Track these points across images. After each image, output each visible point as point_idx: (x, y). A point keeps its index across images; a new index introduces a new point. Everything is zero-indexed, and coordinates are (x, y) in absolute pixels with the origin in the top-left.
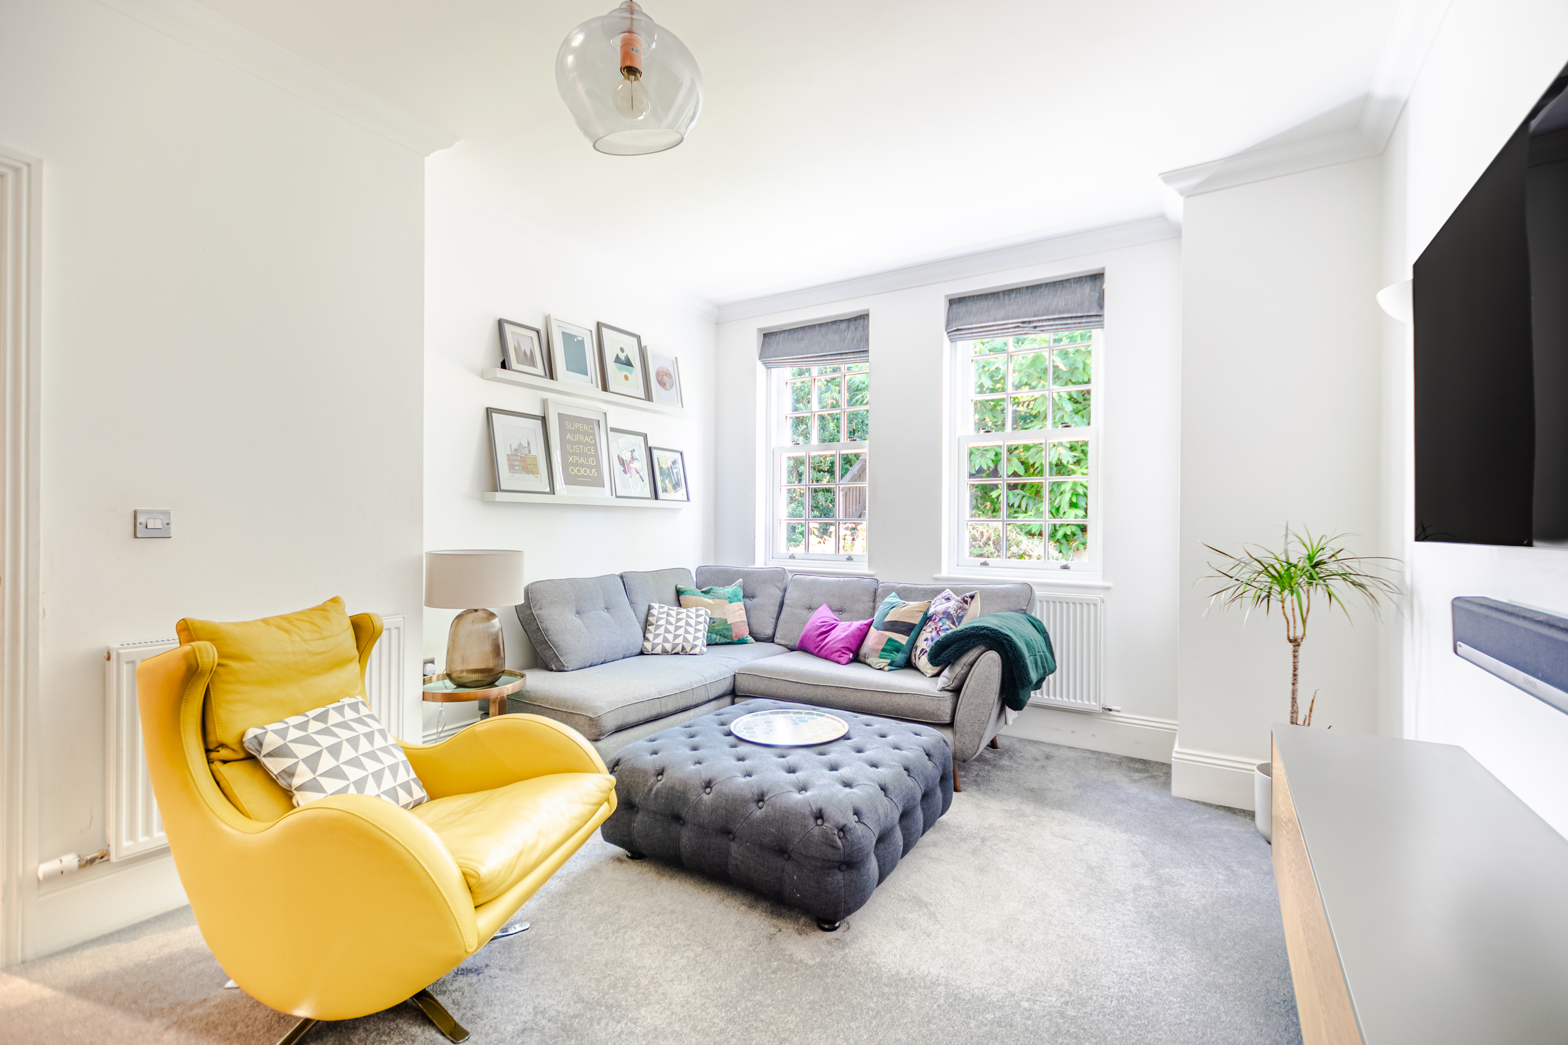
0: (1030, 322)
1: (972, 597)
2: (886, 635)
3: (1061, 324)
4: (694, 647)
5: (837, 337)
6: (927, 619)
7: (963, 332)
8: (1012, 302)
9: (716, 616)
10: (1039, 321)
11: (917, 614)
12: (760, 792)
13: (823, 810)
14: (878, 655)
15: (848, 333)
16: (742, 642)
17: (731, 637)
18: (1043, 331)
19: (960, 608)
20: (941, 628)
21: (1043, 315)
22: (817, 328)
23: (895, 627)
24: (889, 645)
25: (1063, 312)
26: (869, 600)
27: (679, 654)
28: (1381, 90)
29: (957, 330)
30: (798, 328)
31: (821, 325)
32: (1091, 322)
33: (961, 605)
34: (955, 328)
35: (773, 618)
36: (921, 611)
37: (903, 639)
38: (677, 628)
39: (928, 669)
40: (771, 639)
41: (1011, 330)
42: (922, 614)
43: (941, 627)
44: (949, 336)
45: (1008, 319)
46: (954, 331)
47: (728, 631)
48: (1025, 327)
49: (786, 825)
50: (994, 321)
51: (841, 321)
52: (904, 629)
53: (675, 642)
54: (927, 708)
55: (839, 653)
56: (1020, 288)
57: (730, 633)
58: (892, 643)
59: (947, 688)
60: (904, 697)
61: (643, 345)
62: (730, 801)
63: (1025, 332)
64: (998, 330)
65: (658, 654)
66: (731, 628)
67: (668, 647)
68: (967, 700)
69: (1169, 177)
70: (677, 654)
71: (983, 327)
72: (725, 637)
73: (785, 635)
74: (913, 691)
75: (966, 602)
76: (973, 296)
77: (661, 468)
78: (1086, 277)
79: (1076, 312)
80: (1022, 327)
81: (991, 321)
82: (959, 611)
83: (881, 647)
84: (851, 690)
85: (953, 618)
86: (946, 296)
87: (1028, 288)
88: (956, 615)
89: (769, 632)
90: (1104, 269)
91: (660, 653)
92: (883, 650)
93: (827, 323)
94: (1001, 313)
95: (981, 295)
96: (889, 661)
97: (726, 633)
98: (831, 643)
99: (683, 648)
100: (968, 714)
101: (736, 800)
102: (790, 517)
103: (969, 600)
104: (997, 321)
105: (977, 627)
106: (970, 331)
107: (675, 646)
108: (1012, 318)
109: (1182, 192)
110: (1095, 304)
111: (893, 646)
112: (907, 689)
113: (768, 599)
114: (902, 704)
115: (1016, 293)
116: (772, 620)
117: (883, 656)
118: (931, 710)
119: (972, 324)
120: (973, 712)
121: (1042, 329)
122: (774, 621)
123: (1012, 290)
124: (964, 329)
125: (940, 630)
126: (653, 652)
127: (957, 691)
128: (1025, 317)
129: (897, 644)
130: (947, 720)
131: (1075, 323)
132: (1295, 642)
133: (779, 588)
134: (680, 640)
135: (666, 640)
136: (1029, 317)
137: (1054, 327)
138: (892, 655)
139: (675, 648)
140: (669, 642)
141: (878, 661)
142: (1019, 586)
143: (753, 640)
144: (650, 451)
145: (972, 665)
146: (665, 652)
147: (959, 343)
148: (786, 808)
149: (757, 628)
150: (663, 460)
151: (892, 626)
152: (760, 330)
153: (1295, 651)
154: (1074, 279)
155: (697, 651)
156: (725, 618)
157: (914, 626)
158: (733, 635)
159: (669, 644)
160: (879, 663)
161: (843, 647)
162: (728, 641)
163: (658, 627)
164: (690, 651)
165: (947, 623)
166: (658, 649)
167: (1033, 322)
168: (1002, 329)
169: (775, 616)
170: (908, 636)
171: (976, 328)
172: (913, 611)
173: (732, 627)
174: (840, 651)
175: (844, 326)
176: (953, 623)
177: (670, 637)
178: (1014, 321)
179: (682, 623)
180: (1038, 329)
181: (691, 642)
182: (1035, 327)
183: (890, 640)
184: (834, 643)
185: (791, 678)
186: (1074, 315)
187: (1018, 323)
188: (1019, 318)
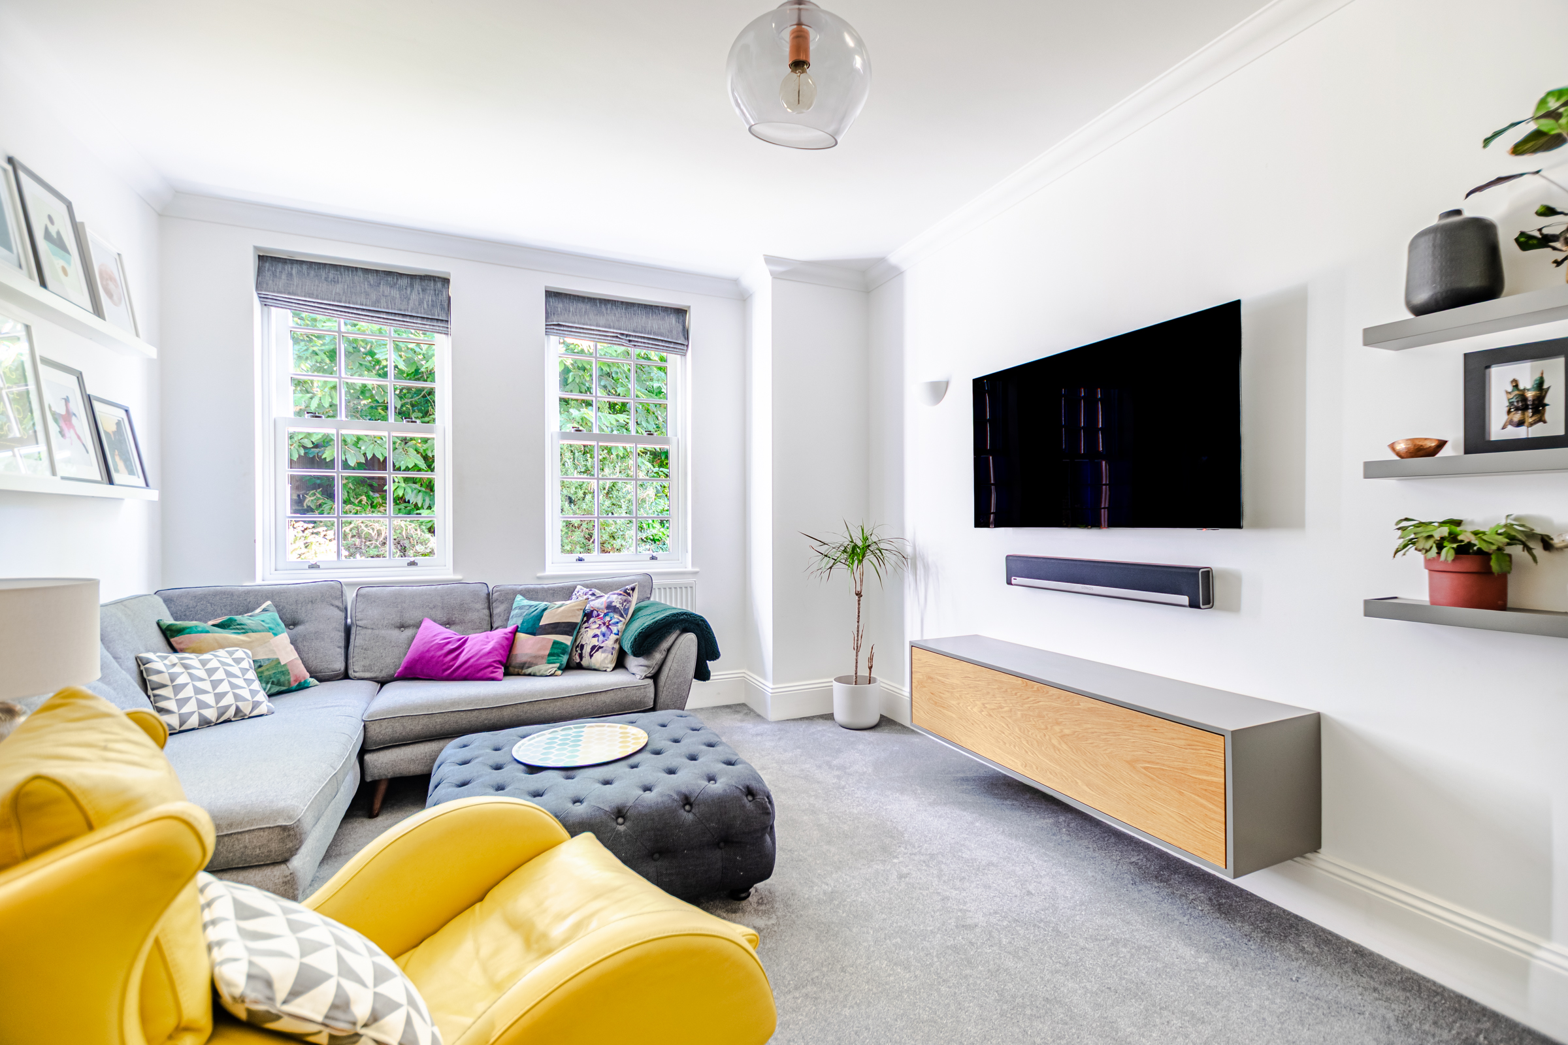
0: (627, 335)
1: (633, 589)
2: (550, 639)
3: (652, 344)
4: (256, 705)
5: (395, 293)
6: (588, 615)
7: (562, 328)
8: (609, 311)
9: (261, 656)
10: (635, 336)
11: (578, 612)
12: (682, 797)
13: (750, 786)
14: (545, 661)
15: (411, 292)
16: (302, 687)
17: (289, 682)
18: (635, 346)
19: (625, 601)
20: (610, 623)
21: (642, 333)
22: (360, 273)
23: (558, 629)
24: (555, 648)
25: (657, 335)
26: (483, 607)
27: (231, 721)
28: (893, 259)
29: (559, 325)
30: (325, 264)
31: (366, 271)
32: (677, 348)
33: (624, 598)
34: (556, 323)
35: (339, 647)
36: (581, 609)
37: (566, 639)
38: (215, 683)
39: (608, 664)
40: (346, 676)
41: (609, 338)
42: (582, 611)
43: (610, 621)
44: (546, 329)
45: (610, 328)
46: (553, 326)
47: (283, 674)
48: (622, 339)
49: (726, 813)
50: (597, 326)
51: (401, 275)
52: (568, 629)
53: (221, 704)
54: (635, 698)
55: (491, 669)
56: (615, 301)
57: (287, 677)
58: (558, 646)
59: (648, 675)
60: (611, 694)
61: (78, 219)
62: (657, 819)
63: (620, 343)
64: (596, 335)
65: (193, 729)
66: (287, 670)
67: (211, 714)
68: (670, 682)
69: (769, 260)
70: (228, 721)
71: (583, 329)
72: (279, 683)
73: (370, 665)
74: (617, 686)
75: (629, 594)
76: (570, 295)
77: (105, 432)
78: (671, 308)
79: (668, 338)
80: (620, 338)
81: (594, 326)
82: (625, 604)
83: (547, 652)
84: (549, 701)
85: (620, 611)
86: (546, 287)
87: (622, 303)
88: (622, 608)
89: (339, 666)
90: (689, 307)
91: (197, 726)
92: (550, 655)
93: (377, 271)
94: (602, 321)
95: (578, 296)
96: (558, 665)
97: (282, 679)
98: (472, 660)
99: (238, 710)
100: (671, 693)
101: (664, 814)
102: (295, 513)
103: (631, 592)
104: (599, 326)
105: (677, 614)
106: (569, 329)
107: (222, 710)
108: (614, 328)
109: (772, 273)
110: (681, 335)
111: (560, 649)
112: (610, 686)
113: (328, 625)
114: (608, 701)
115: (612, 305)
116: (339, 650)
117: (552, 661)
118: (638, 699)
119: (574, 323)
120: (675, 691)
121: (636, 344)
122: (342, 651)
123: (609, 301)
124: (564, 326)
125: (610, 625)
126: (183, 728)
127: (655, 677)
128: (626, 330)
129: (563, 646)
130: (651, 705)
131: (664, 346)
132: (859, 594)
133: (338, 607)
134: (229, 700)
135: (202, 705)
136: (629, 331)
137: (646, 345)
138: (560, 658)
139: (223, 714)
140: (208, 706)
141: (548, 667)
142: (642, 577)
143: (316, 682)
144: (89, 400)
145: (669, 650)
146: (205, 723)
147: (552, 337)
148: (719, 799)
149: (316, 664)
150: (108, 418)
151: (553, 628)
152: (256, 248)
153: (859, 601)
154: (662, 307)
155: (263, 709)
156: (275, 657)
157: (577, 624)
158: (292, 679)
159: (211, 710)
160: (548, 670)
161: (494, 662)
162: (283, 688)
163: (178, 689)
164: (250, 713)
165: (615, 616)
166: (194, 721)
167: (630, 336)
168: (600, 335)
169: (342, 644)
170: (572, 635)
171: (576, 328)
172: (574, 610)
173: (289, 667)
174: (493, 666)
175: (404, 282)
176: (622, 616)
177: (209, 699)
178: (615, 331)
179: (220, 675)
180: (633, 343)
181: (250, 698)
182: (630, 341)
183: (555, 643)
184: (478, 660)
185: (463, 707)
186: (666, 339)
187: (617, 333)
188: (620, 329)
